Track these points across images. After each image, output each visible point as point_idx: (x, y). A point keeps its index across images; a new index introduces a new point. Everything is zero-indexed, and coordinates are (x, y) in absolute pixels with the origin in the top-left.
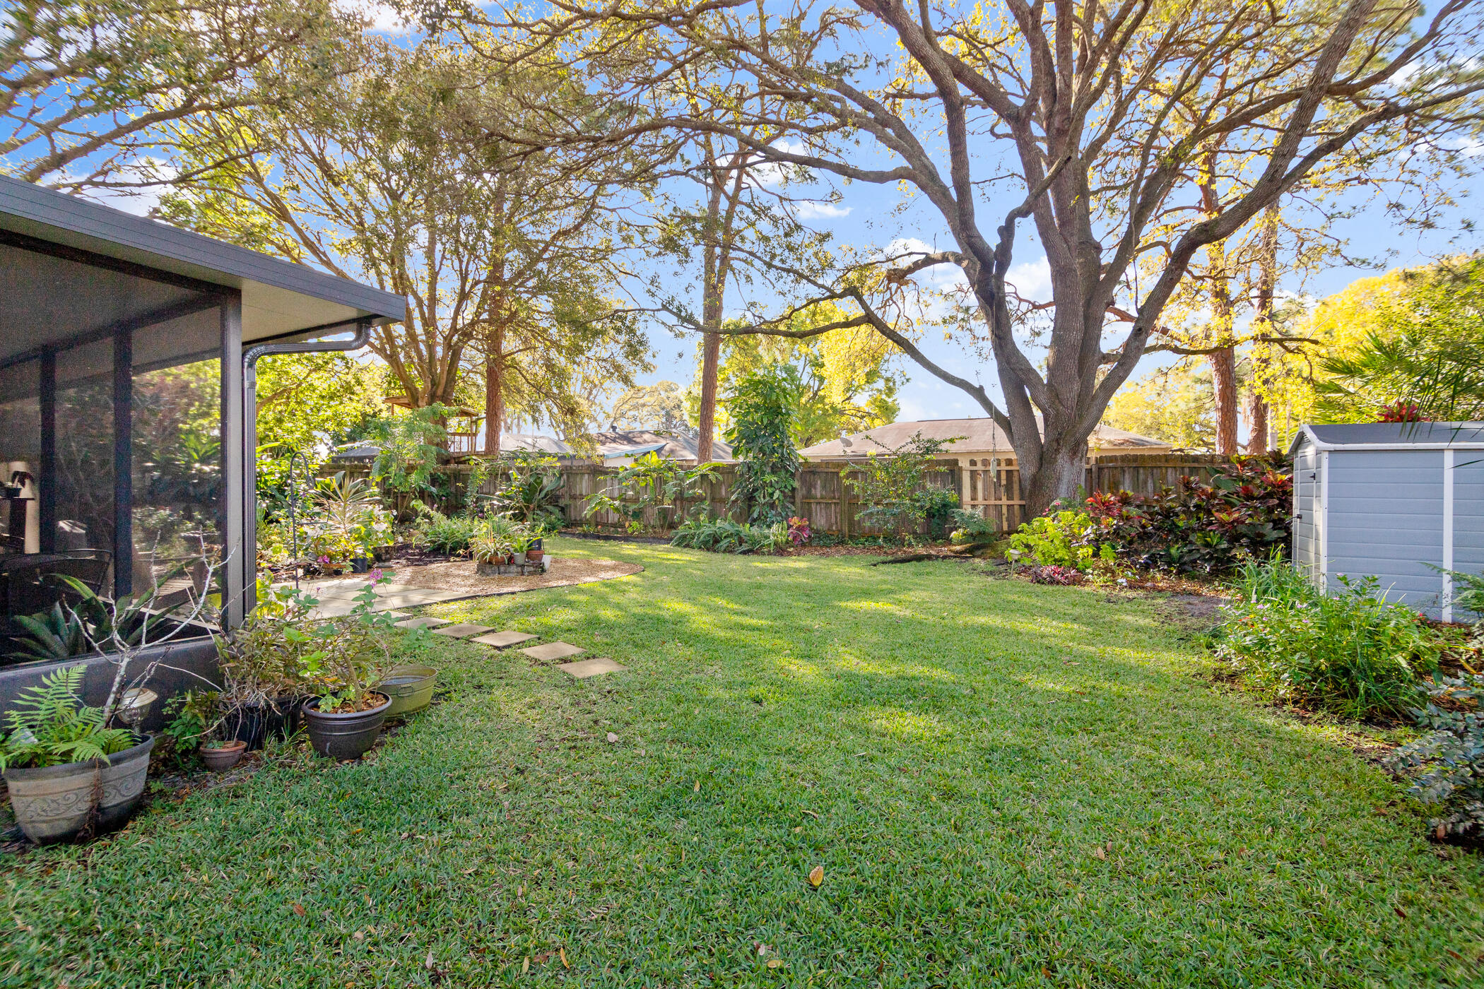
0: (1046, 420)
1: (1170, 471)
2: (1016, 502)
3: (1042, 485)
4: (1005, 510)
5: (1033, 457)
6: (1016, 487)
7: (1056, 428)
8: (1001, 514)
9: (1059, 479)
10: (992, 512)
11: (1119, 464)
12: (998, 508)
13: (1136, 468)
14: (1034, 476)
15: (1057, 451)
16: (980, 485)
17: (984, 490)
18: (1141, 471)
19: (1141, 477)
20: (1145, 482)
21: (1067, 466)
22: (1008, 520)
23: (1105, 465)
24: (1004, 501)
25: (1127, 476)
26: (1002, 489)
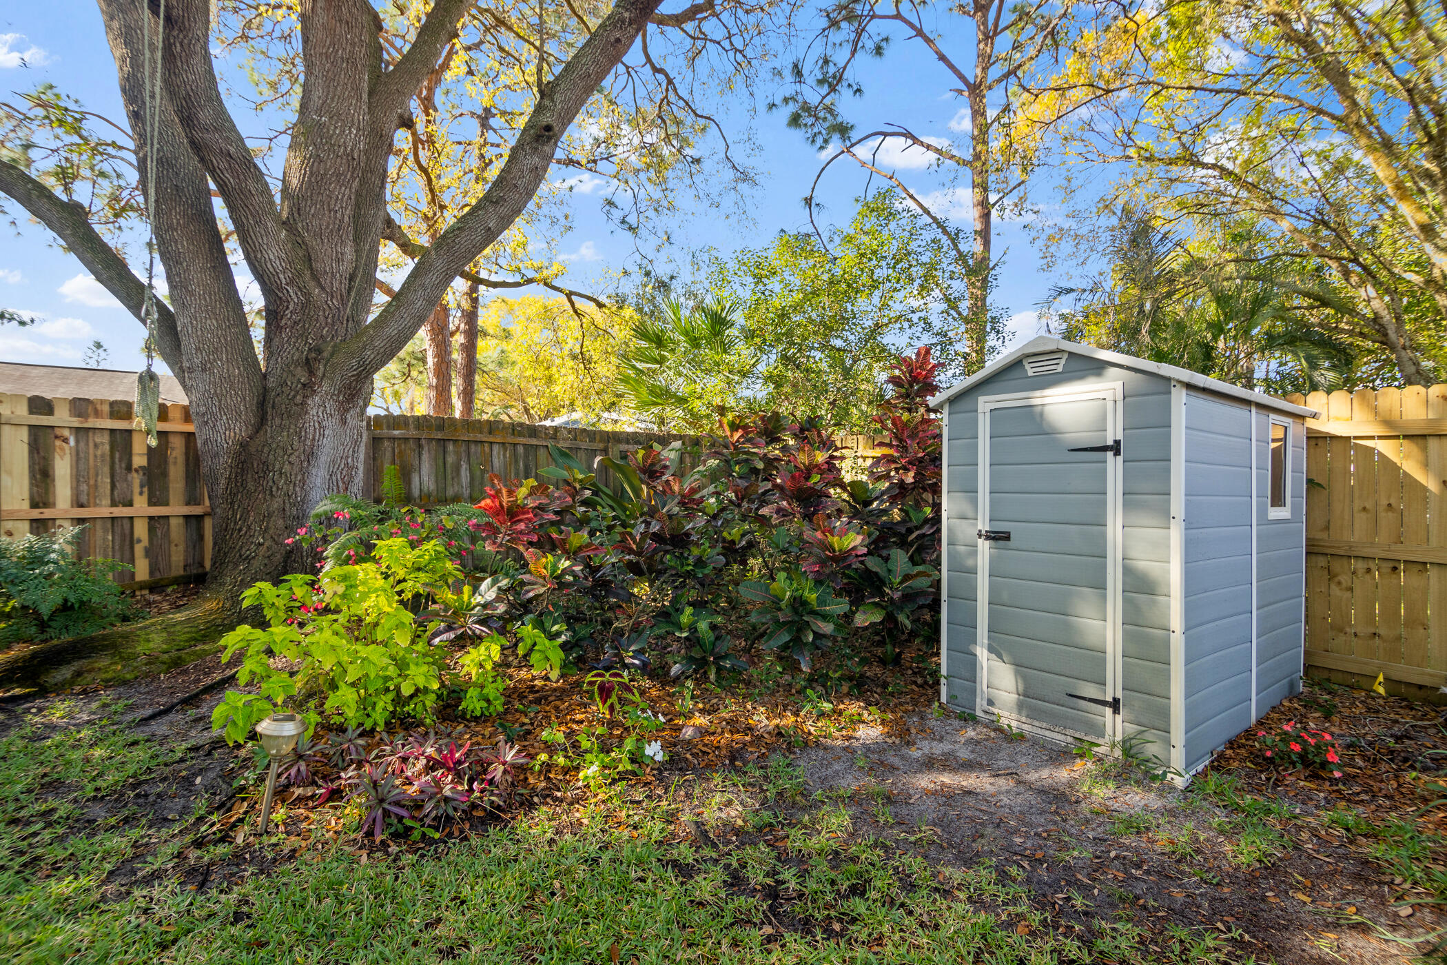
0: (272, 315)
1: (496, 448)
2: (176, 508)
3: (266, 467)
4: (141, 530)
5: (242, 401)
6: (176, 472)
7: (303, 335)
8: (129, 541)
9: (310, 456)
10: (103, 537)
11: (412, 433)
12: (121, 528)
13: (442, 442)
14: (244, 445)
15: (309, 388)
16: (62, 468)
17: (78, 477)
18: (451, 447)
19: (450, 459)
20: (457, 468)
21: (331, 425)
22: (148, 552)
23: (385, 432)
24: (141, 507)
25: (425, 456)
26: (136, 479)
